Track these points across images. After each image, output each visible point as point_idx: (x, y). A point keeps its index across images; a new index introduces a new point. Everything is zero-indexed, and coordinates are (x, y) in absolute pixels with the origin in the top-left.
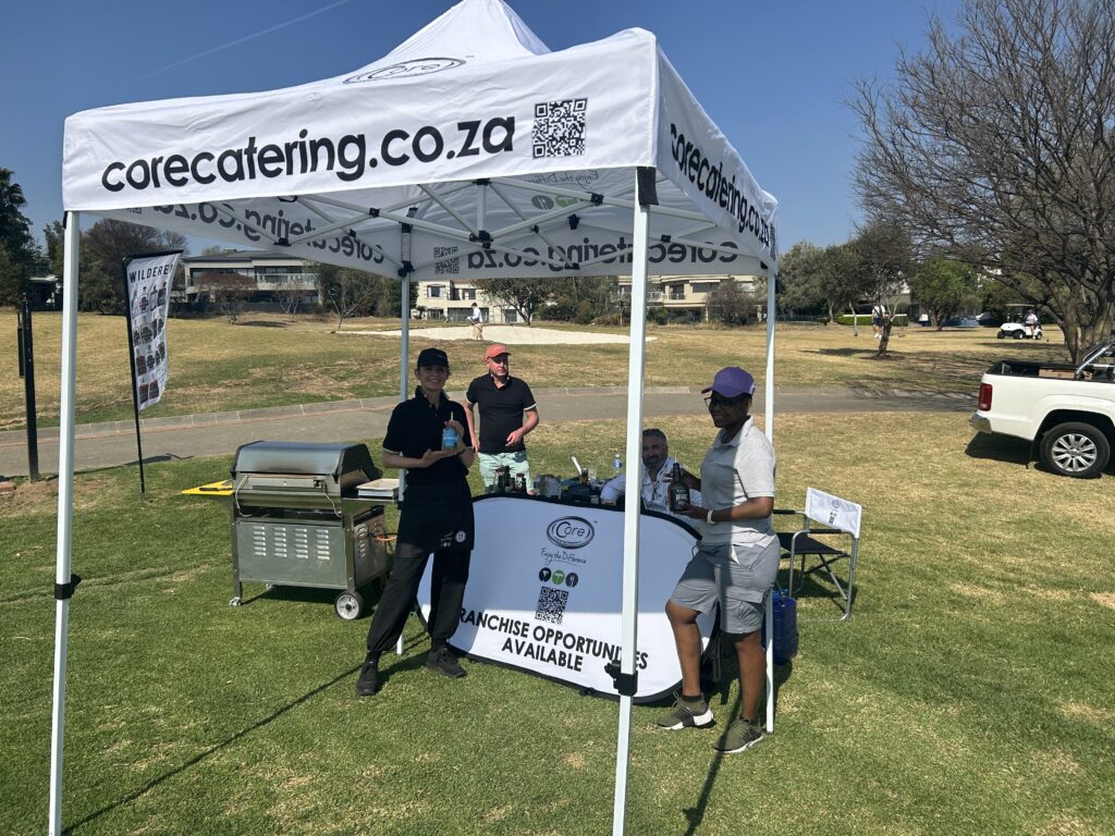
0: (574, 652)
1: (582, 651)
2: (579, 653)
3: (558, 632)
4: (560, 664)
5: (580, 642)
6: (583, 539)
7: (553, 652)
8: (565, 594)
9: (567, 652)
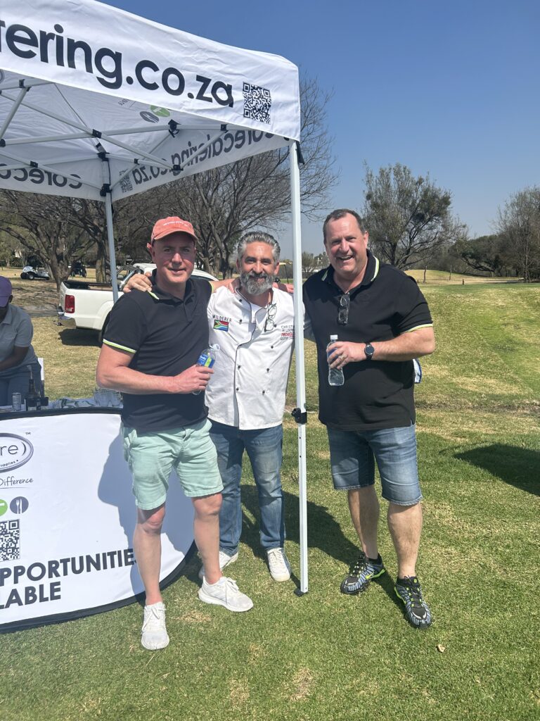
0: (46, 581)
1: (57, 575)
2: (55, 579)
3: (16, 568)
4: (28, 602)
5: (53, 568)
6: (19, 457)
7: (14, 592)
8: (15, 524)
9: (36, 584)
